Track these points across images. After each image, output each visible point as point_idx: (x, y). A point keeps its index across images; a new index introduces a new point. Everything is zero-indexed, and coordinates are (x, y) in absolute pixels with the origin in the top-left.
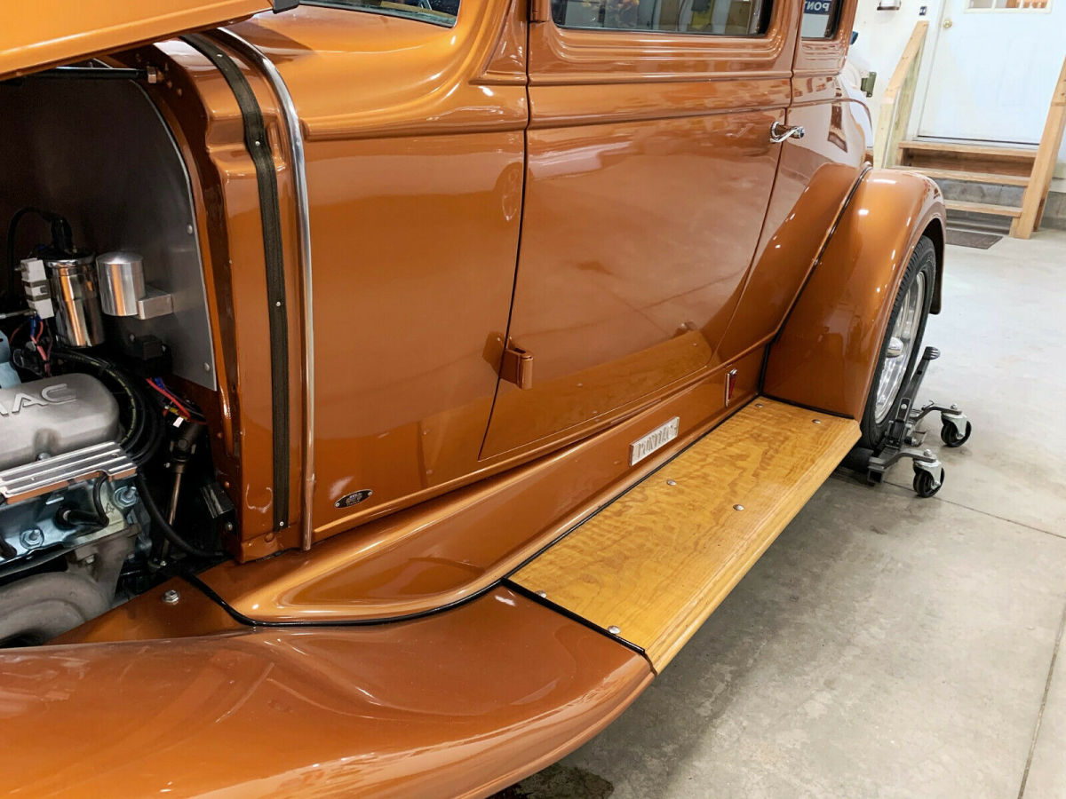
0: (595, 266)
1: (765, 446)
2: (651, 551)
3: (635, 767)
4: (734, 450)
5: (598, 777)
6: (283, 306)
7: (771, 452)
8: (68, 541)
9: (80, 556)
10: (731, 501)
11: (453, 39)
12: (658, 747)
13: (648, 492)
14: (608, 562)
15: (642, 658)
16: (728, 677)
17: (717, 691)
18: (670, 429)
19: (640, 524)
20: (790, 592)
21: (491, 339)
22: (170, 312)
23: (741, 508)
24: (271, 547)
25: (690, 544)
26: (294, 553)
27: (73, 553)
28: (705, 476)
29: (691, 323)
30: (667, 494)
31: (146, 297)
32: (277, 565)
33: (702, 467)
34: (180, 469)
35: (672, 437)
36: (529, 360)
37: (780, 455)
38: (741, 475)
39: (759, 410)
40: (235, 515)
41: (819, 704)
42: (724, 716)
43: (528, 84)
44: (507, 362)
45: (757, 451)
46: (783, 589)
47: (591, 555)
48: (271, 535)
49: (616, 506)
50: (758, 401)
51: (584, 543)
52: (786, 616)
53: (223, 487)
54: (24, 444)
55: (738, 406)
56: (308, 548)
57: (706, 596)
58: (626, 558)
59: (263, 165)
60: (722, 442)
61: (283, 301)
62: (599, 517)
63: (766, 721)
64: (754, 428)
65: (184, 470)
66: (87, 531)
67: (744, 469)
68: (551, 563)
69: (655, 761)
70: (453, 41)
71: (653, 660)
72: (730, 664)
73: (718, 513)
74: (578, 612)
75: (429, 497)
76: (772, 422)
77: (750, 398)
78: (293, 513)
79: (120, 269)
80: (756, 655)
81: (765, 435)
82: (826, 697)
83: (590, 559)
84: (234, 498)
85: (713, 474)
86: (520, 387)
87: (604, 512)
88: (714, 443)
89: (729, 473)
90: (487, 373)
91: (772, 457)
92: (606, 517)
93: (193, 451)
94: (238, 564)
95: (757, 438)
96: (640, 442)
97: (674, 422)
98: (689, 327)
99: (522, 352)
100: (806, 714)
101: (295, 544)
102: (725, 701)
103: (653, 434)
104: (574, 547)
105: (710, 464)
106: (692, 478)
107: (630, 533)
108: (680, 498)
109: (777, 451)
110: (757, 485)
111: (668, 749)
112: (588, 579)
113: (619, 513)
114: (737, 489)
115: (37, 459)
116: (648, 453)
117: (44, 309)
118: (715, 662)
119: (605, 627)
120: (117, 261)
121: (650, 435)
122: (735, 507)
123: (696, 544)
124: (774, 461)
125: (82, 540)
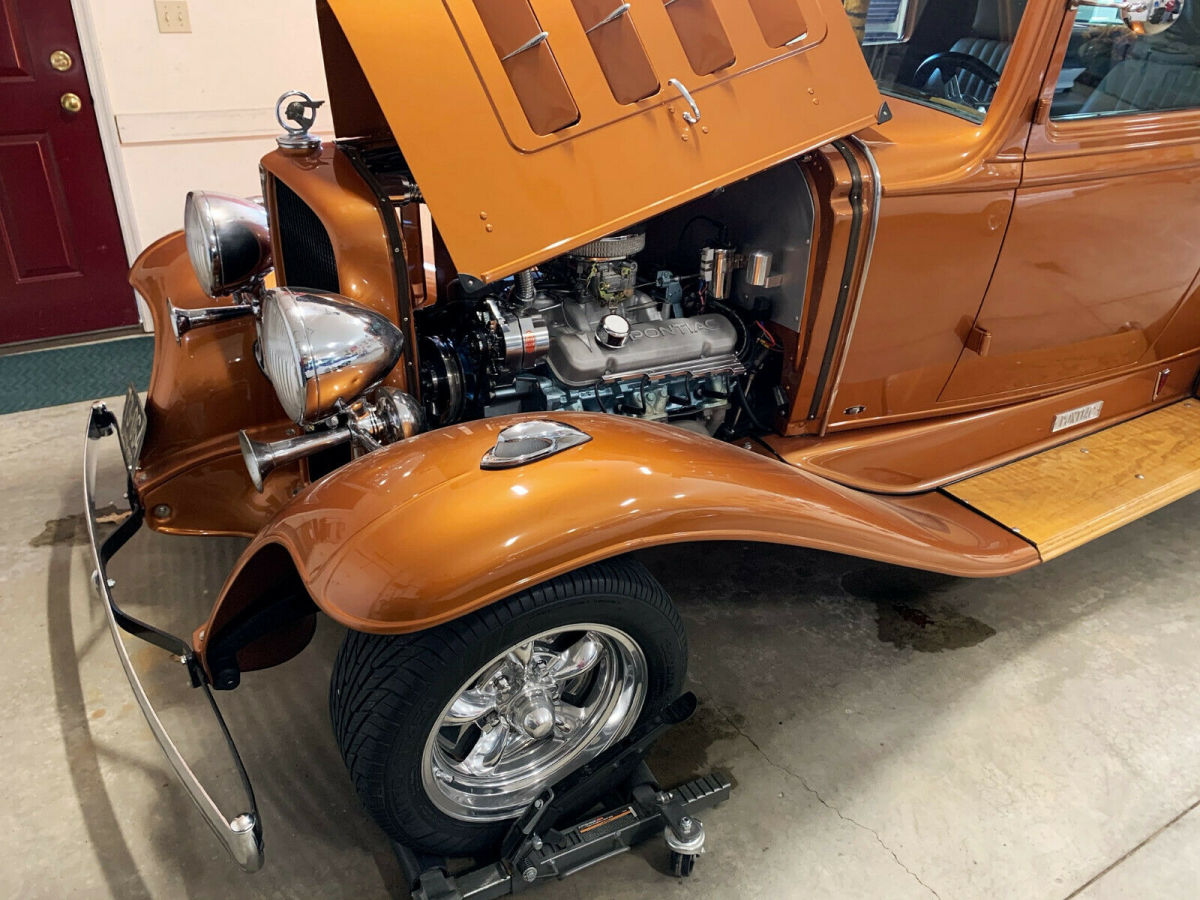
0: (1052, 266)
1: (1181, 437)
2: (1055, 492)
3: (1014, 627)
4: (1150, 436)
5: (985, 625)
6: (848, 289)
7: (1185, 443)
8: (700, 405)
9: (705, 414)
10: (1134, 471)
11: (979, 133)
12: (1034, 620)
13: (1062, 454)
14: (1020, 493)
15: (1033, 548)
16: (1102, 596)
17: (1090, 602)
18: (1093, 410)
19: (1050, 474)
20: (1176, 557)
21: (964, 320)
22: (778, 285)
23: (1141, 477)
24: (802, 430)
25: (1090, 493)
26: (814, 437)
27: (702, 412)
28: (1116, 451)
29: (1136, 323)
30: (1079, 458)
31: (769, 276)
32: (802, 442)
33: (1117, 444)
34: (752, 377)
35: (1093, 416)
36: (989, 336)
37: (1192, 446)
38: (1149, 455)
39: (1186, 409)
40: (788, 407)
41: (1174, 627)
42: (1091, 617)
43: (1025, 160)
44: (972, 337)
45: (1171, 440)
46: (1171, 554)
47: (1007, 486)
48: (802, 424)
49: (1033, 459)
50: (1190, 401)
51: (1003, 478)
52: (1167, 571)
53: (785, 389)
54: (698, 348)
55: (1166, 402)
56: (823, 435)
57: (1093, 526)
58: (1035, 493)
59: (857, 210)
60: (1141, 429)
61: (848, 285)
62: (1018, 464)
63: (1125, 626)
64: (1177, 422)
65: (755, 378)
66: (709, 402)
67: (1155, 452)
68: (975, 485)
69: (1030, 627)
70: (978, 134)
71: (1041, 552)
72: (1105, 589)
73: (1118, 479)
74: (992, 516)
75: (895, 421)
76: (1196, 420)
77: (1181, 397)
78: (820, 412)
79: (762, 260)
80: (1131, 589)
81: (1184, 429)
82: (1183, 625)
83: (1006, 489)
84: (791, 397)
85: (1124, 450)
86: (979, 354)
87: (1022, 461)
88: (1132, 429)
89: (1140, 452)
90: (956, 343)
91: (1185, 446)
92: (1023, 465)
93: (761, 368)
94: (782, 436)
95: (1174, 430)
96: (1063, 415)
97: (1098, 405)
98: (1133, 326)
99: (985, 331)
100: (1160, 630)
101: (814, 431)
102: (1093, 609)
103: (1076, 410)
104: (993, 479)
105: (1124, 443)
106: (1105, 450)
107: (1041, 478)
108: (1090, 463)
109: (1191, 443)
110: (1163, 464)
111: (1042, 623)
112: (1002, 500)
113: (1035, 464)
114: (1144, 465)
115: (700, 358)
116: (1068, 425)
117: (708, 276)
118: (1093, 585)
119: (1010, 527)
120: (758, 255)
121: (1074, 411)
122: (1137, 476)
123: (1094, 494)
124: (1185, 450)
125: (707, 406)
